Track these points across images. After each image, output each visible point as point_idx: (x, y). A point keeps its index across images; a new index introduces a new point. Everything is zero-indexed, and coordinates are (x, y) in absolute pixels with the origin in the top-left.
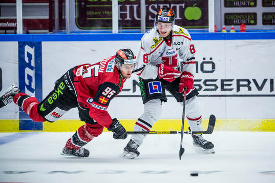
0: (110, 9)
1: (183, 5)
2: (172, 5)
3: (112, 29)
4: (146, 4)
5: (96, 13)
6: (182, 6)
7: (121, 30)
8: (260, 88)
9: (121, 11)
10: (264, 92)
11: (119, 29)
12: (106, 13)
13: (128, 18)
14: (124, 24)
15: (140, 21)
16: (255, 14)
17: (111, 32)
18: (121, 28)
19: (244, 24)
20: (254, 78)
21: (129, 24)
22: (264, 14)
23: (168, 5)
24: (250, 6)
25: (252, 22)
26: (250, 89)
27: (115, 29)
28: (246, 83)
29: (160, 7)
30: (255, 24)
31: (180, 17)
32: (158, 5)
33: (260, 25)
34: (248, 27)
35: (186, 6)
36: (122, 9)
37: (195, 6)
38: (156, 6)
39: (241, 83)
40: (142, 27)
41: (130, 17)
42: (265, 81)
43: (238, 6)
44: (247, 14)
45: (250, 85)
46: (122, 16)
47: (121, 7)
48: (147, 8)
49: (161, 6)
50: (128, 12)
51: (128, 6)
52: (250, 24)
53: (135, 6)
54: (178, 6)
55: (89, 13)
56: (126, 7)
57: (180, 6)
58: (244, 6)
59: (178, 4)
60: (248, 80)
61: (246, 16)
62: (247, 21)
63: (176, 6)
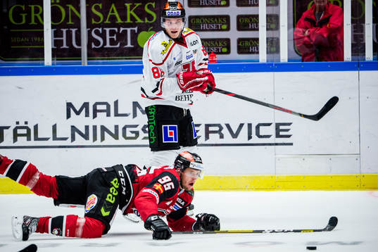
0: (41, 35)
1: (136, 29)
2: (122, 29)
3: (44, 60)
4: (87, 27)
5: (22, 40)
6: (134, 31)
7: (55, 62)
8: (235, 136)
9: (55, 36)
10: (239, 140)
11: (53, 60)
12: (36, 39)
13: (65, 46)
14: (59, 53)
15: (80, 49)
16: (228, 40)
17: (43, 64)
18: (56, 58)
19: (214, 53)
20: (227, 123)
21: (65, 54)
22: (240, 40)
23: (116, 29)
24: (222, 30)
25: (225, 50)
26: (222, 137)
27: (48, 60)
28: (217, 129)
29: (105, 31)
30: (228, 52)
31: (131, 44)
32: (102, 30)
33: (234, 55)
34: (219, 57)
35: (139, 31)
36: (57, 34)
37: (151, 30)
38: (100, 30)
39: (211, 129)
40: (82, 58)
41: (67, 45)
42: (241, 125)
43: (206, 30)
44: (218, 40)
45: (222, 132)
46: (57, 43)
47: (55, 31)
48: (89, 33)
49: (108, 30)
50: (64, 38)
51: (64, 31)
52: (222, 53)
53: (74, 31)
54: (129, 30)
55: (14, 40)
56: (62, 32)
57: (131, 30)
58: (213, 30)
59: (129, 27)
60: (219, 125)
61: (216, 43)
62: (218, 50)
63: (126, 31)
